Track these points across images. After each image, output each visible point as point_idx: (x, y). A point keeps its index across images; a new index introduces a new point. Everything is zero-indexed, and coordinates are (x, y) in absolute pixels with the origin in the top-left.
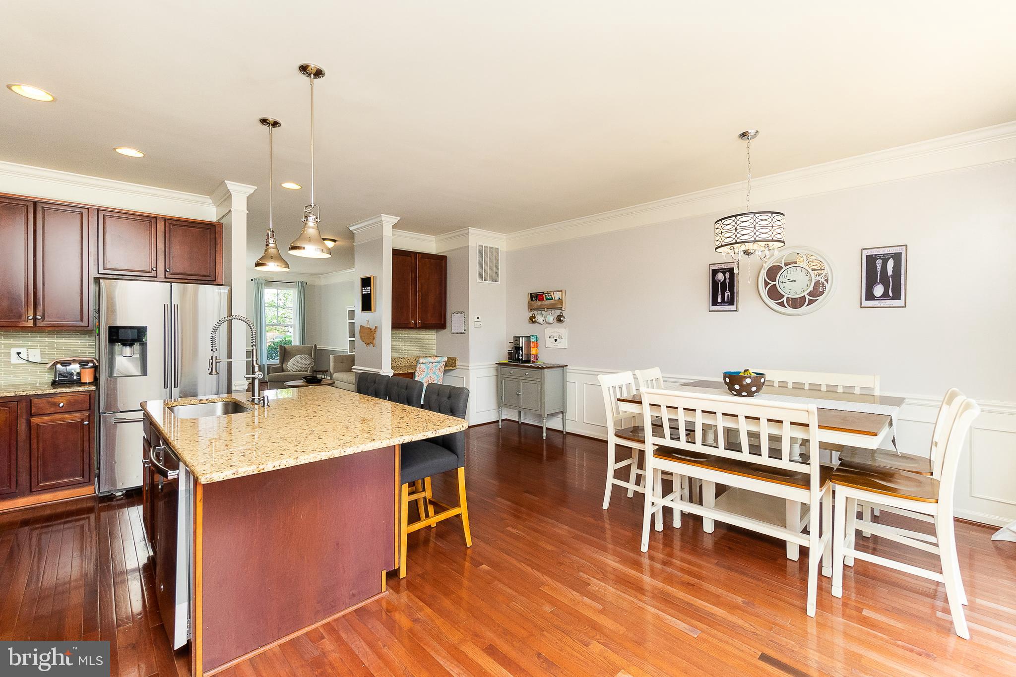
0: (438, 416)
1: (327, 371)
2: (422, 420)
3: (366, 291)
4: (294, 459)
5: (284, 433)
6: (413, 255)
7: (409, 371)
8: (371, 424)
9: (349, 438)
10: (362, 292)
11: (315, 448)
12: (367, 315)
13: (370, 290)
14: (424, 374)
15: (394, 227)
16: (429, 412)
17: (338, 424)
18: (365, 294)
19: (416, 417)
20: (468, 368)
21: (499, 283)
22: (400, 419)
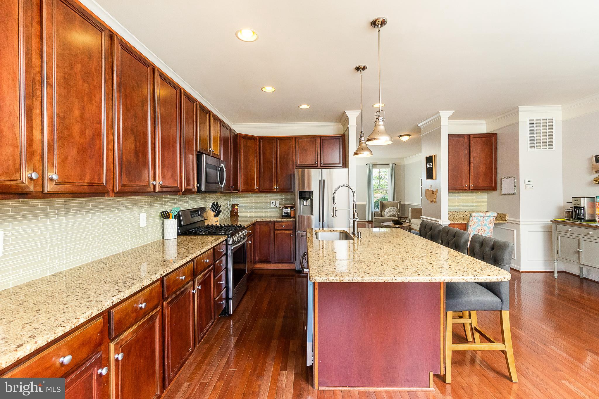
0: (480, 264)
1: (407, 218)
2: (464, 265)
3: (430, 165)
4: (361, 278)
5: (362, 258)
6: (466, 137)
7: (463, 222)
8: (420, 261)
9: (402, 270)
10: (427, 166)
11: (377, 272)
12: (430, 182)
13: (432, 164)
14: (476, 225)
15: (451, 118)
16: (471, 258)
17: (398, 256)
18: (428, 168)
19: (459, 261)
20: (518, 223)
21: (554, 149)
22: (445, 261)
